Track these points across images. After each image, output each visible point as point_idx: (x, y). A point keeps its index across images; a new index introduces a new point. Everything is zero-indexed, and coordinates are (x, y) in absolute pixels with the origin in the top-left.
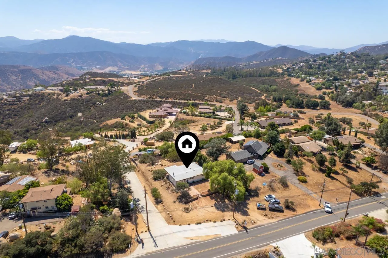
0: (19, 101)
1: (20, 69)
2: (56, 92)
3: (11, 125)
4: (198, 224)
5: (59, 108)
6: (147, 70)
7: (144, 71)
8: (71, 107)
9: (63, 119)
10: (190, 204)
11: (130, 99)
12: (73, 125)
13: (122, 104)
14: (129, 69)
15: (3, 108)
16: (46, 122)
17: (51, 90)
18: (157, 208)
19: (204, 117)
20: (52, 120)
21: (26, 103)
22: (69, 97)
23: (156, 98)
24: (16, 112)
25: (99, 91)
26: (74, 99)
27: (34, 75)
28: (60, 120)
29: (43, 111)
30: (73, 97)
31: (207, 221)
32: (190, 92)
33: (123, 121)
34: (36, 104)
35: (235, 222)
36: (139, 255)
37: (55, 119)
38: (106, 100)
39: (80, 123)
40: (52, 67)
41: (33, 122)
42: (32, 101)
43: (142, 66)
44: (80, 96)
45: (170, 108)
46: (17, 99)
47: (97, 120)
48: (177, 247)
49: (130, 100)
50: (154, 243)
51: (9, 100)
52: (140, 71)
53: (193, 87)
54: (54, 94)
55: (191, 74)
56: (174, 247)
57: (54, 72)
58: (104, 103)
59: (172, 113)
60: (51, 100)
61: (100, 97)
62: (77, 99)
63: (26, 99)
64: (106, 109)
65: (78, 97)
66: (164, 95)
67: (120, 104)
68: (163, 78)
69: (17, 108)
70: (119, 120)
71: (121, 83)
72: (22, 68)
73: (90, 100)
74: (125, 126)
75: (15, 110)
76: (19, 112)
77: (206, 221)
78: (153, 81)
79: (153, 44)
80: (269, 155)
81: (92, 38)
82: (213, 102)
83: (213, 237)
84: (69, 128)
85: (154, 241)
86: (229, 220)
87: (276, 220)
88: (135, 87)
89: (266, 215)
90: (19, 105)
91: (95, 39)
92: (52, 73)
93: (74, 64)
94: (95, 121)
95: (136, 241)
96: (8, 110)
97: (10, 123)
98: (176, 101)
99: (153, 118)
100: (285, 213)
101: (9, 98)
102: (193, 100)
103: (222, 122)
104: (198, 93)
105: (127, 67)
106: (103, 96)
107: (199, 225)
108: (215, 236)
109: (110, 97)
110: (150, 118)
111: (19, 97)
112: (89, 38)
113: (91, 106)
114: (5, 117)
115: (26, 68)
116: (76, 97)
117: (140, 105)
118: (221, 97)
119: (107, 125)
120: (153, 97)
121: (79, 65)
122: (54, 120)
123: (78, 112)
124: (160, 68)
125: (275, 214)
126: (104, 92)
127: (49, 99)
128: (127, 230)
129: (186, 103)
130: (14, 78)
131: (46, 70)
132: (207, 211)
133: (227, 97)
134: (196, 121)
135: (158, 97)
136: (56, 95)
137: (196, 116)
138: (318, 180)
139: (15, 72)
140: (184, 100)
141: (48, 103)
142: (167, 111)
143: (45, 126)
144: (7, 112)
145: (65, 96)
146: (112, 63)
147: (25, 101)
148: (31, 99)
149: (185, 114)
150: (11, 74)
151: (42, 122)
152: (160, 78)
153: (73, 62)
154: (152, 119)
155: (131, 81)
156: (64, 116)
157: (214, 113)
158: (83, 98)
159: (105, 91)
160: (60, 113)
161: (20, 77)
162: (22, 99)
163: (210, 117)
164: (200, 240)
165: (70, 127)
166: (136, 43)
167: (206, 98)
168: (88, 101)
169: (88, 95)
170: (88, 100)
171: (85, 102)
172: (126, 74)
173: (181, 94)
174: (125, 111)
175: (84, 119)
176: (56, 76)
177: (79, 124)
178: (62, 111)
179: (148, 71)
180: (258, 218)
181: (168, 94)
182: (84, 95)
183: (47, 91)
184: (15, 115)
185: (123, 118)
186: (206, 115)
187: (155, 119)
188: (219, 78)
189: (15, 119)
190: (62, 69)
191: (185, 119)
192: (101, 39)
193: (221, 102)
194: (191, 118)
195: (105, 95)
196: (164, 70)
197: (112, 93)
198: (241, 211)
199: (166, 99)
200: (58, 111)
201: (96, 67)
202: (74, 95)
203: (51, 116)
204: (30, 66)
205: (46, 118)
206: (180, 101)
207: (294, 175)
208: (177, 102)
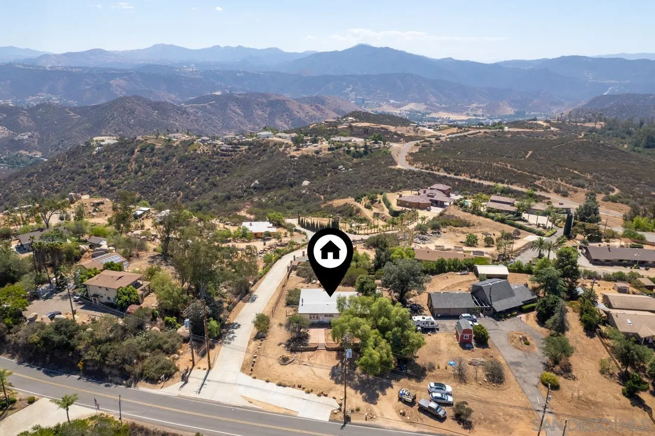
0: (234, 151)
1: (271, 99)
2: (286, 141)
3: (215, 185)
4: (280, 385)
5: (279, 168)
6: (481, 114)
7: (475, 115)
8: (295, 170)
9: (279, 187)
10: (299, 354)
11: (393, 167)
12: (287, 199)
13: (375, 173)
14: (447, 110)
15: (213, 159)
16: (255, 188)
17: (280, 137)
18: (249, 343)
19: (492, 218)
20: (263, 185)
21: (242, 154)
22: (299, 152)
23: (438, 170)
24: (227, 167)
25: (349, 148)
26: (306, 157)
27: (288, 110)
28: (274, 187)
29: (257, 170)
30: (306, 153)
31: (300, 387)
32: (509, 167)
33: (356, 203)
34: (255, 158)
35: (341, 405)
36: (170, 394)
37: (269, 185)
38: (356, 164)
39: (298, 197)
40: (317, 97)
41: (239, 184)
42: (250, 152)
43: (474, 105)
44: (317, 152)
45: (443, 191)
46: (232, 147)
47: (325, 196)
48: (222, 404)
49: (391, 169)
50: (199, 387)
51: (222, 148)
52: (468, 115)
53: (527, 157)
54: (281, 144)
55: (552, 129)
56: (218, 403)
57: (317, 107)
58: (351, 168)
59: (443, 202)
60: (275, 153)
61: (348, 157)
62: (310, 157)
63: (244, 148)
64: (346, 179)
65: (314, 154)
66: (455, 167)
67: (370, 174)
68: (485, 132)
69: (229, 160)
70: (350, 200)
71: (398, 135)
72: (273, 98)
73: (330, 161)
74: (355, 212)
75: (226, 164)
76: (231, 167)
77: (297, 386)
78: (459, 137)
79: (506, 63)
80: (523, 316)
81: (392, 50)
82: (549, 192)
83: (282, 411)
84: (280, 203)
85: (203, 385)
86: (334, 398)
87: (416, 429)
88: (417, 145)
89: (403, 414)
90: (233, 157)
91: (397, 51)
92: (314, 108)
93: (352, 95)
94: (322, 197)
95: (180, 376)
96: (218, 163)
97: (215, 183)
98: (472, 180)
99: (401, 206)
100: (444, 425)
101: (224, 145)
102: (507, 183)
103: (519, 233)
104: (526, 171)
105: (444, 106)
106: (354, 157)
107: (281, 387)
108: (287, 411)
109: (365, 159)
110: (398, 205)
111: (235, 144)
112: (387, 50)
113: (329, 172)
114: (211, 173)
115: (278, 98)
116: (310, 154)
117: (404, 179)
118: (570, 184)
119: (331, 205)
120: (433, 167)
121: (360, 97)
122: (266, 187)
123: (303, 178)
124: (510, 111)
125: (422, 419)
126: (358, 150)
127: (272, 152)
128: (182, 358)
129: (492, 186)
130: (260, 112)
131: (307, 103)
132: (312, 373)
133: (587, 185)
134: (474, 225)
135: (442, 169)
136: (284, 146)
137: (480, 214)
138: (592, 394)
139: (262, 103)
140: (491, 180)
141: (270, 157)
142: (433, 197)
143: (252, 193)
144: (216, 166)
145: (295, 150)
146: (417, 96)
147: (241, 151)
148: (249, 149)
149: (461, 207)
150: (257, 107)
151: (250, 188)
152: (480, 132)
153: (351, 91)
154: (399, 208)
155: (419, 133)
156: (283, 182)
157: (519, 215)
158: (321, 156)
159: (360, 147)
160: (278, 177)
161: (267, 112)
162: (239, 148)
163: (502, 221)
164: (261, 408)
165: (282, 202)
166: (471, 60)
167: (537, 183)
168: (326, 163)
169: (330, 152)
170: (327, 160)
171: (322, 163)
172: (438, 119)
173: (490, 167)
174: (374, 186)
175: (306, 192)
176: (318, 114)
177: (296, 198)
178: (282, 174)
179: (483, 116)
180: (384, 413)
181: (463, 166)
182: (323, 151)
183: (275, 139)
184: (225, 172)
185: (358, 199)
186: (499, 216)
187: (404, 208)
188: (601, 142)
189: (223, 177)
190: (330, 101)
191: (456, 217)
192: (408, 51)
193: (565, 195)
194: (468, 216)
195: (357, 155)
196: (518, 116)
197: (372, 152)
198: (368, 393)
199: (455, 175)
200: (275, 173)
201: (388, 102)
202: (309, 149)
203: (264, 179)
204: (287, 96)
205: (257, 182)
206: (481, 182)
207: (542, 366)
208: (474, 182)
